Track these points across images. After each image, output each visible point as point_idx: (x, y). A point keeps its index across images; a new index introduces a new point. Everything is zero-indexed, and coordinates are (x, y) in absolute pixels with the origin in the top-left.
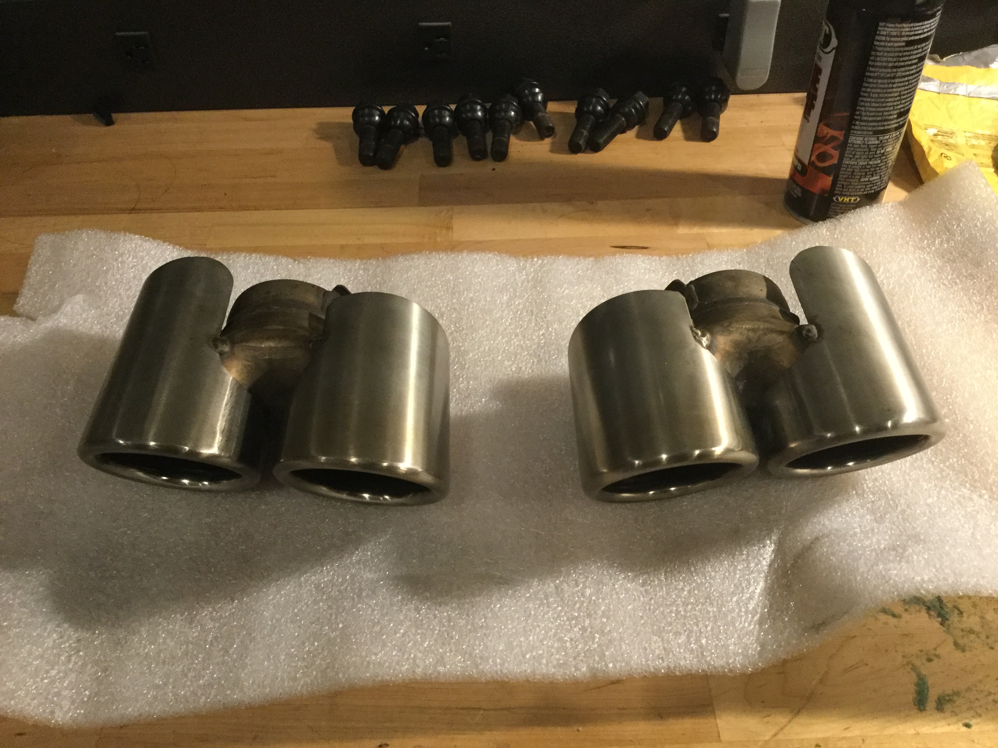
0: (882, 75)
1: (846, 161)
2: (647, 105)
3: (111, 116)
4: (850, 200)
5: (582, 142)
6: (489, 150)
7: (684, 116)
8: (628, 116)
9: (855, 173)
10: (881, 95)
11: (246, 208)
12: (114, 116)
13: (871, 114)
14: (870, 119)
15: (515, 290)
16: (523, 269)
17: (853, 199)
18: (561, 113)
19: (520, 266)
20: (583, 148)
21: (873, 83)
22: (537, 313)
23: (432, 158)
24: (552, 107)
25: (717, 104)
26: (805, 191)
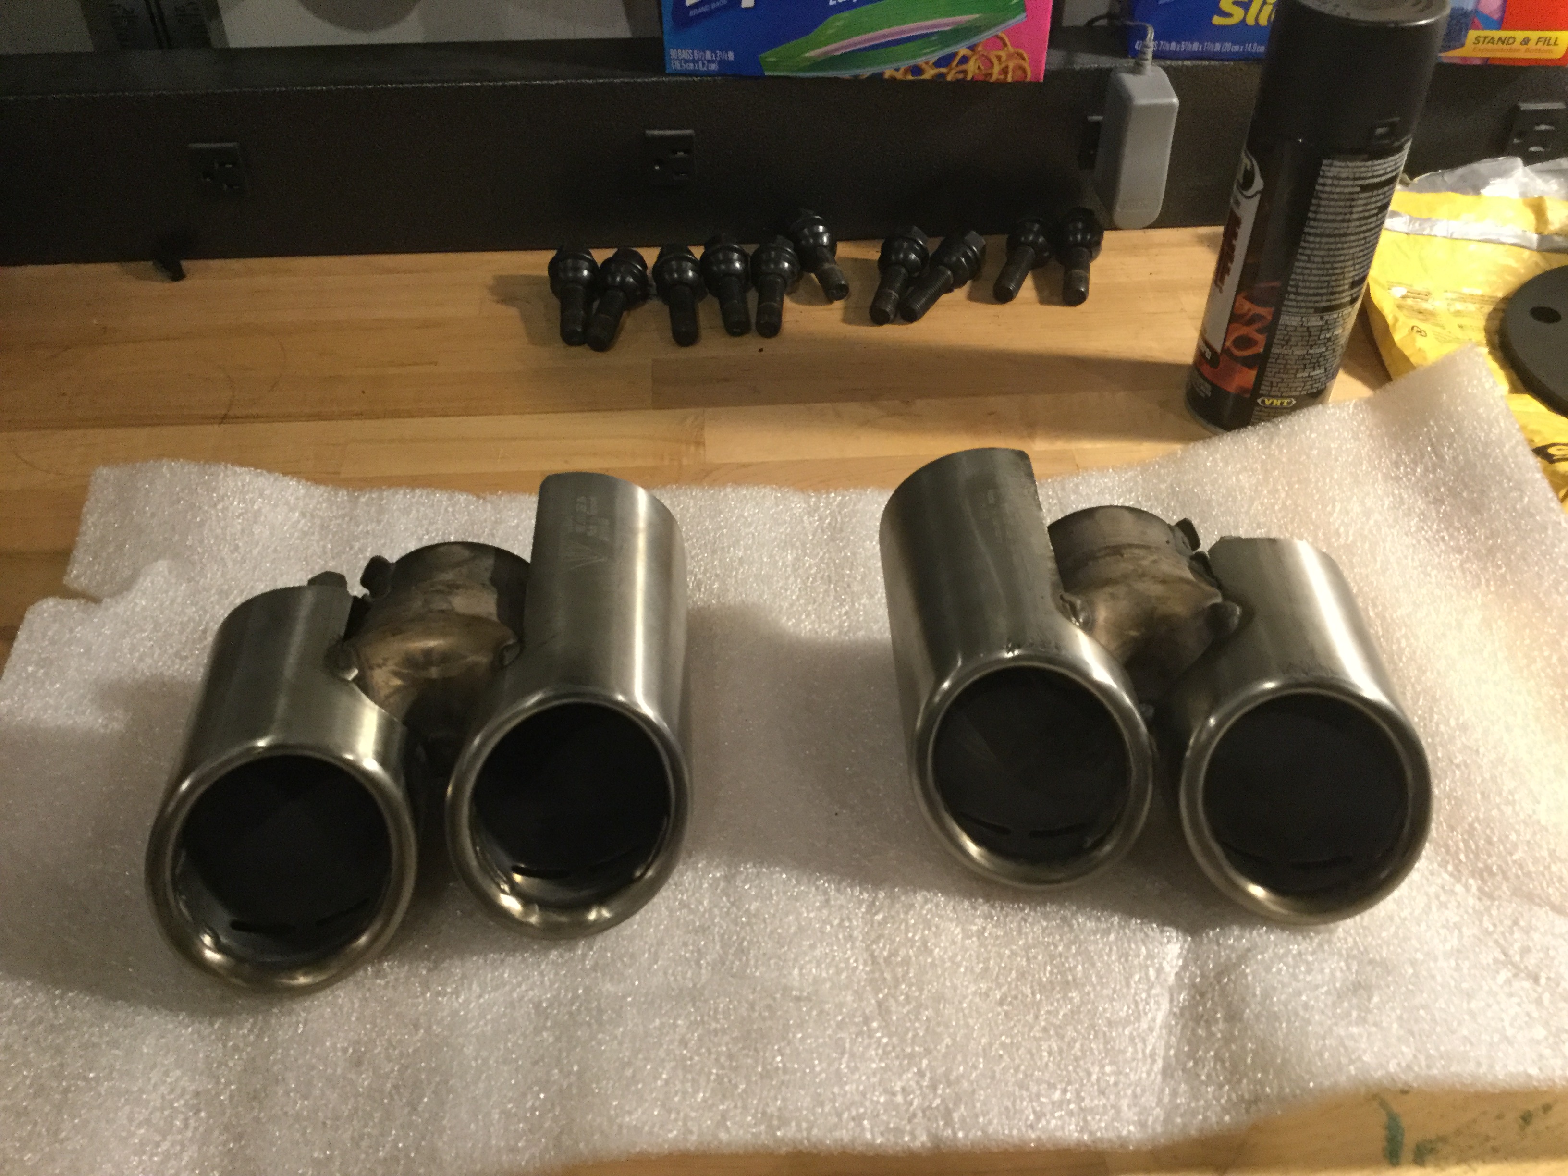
0: (1328, 231)
1: (1275, 350)
2: (983, 251)
3: (180, 266)
4: (1282, 403)
5: (889, 308)
6: (753, 320)
7: (1037, 266)
8: (956, 268)
9: (1289, 367)
10: (1326, 259)
11: (396, 414)
12: (185, 264)
13: (1313, 285)
14: (1311, 291)
15: (804, 545)
16: (816, 511)
17: (1286, 402)
18: (856, 260)
19: (809, 506)
20: (892, 317)
21: (1313, 242)
22: (837, 581)
23: (669, 334)
24: (844, 250)
25: (1085, 250)
26: (1215, 388)
